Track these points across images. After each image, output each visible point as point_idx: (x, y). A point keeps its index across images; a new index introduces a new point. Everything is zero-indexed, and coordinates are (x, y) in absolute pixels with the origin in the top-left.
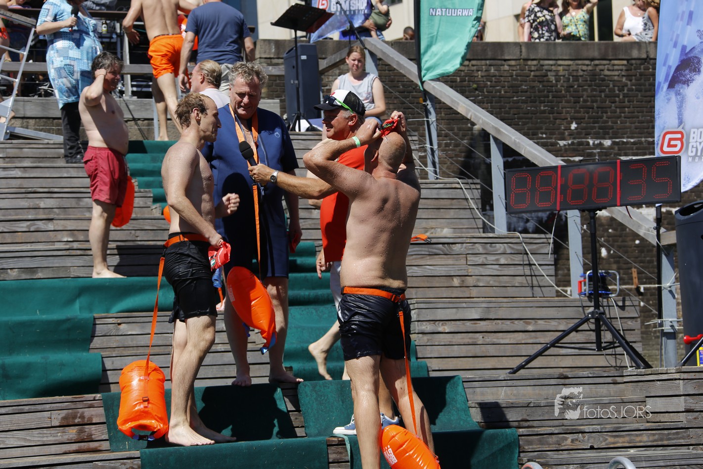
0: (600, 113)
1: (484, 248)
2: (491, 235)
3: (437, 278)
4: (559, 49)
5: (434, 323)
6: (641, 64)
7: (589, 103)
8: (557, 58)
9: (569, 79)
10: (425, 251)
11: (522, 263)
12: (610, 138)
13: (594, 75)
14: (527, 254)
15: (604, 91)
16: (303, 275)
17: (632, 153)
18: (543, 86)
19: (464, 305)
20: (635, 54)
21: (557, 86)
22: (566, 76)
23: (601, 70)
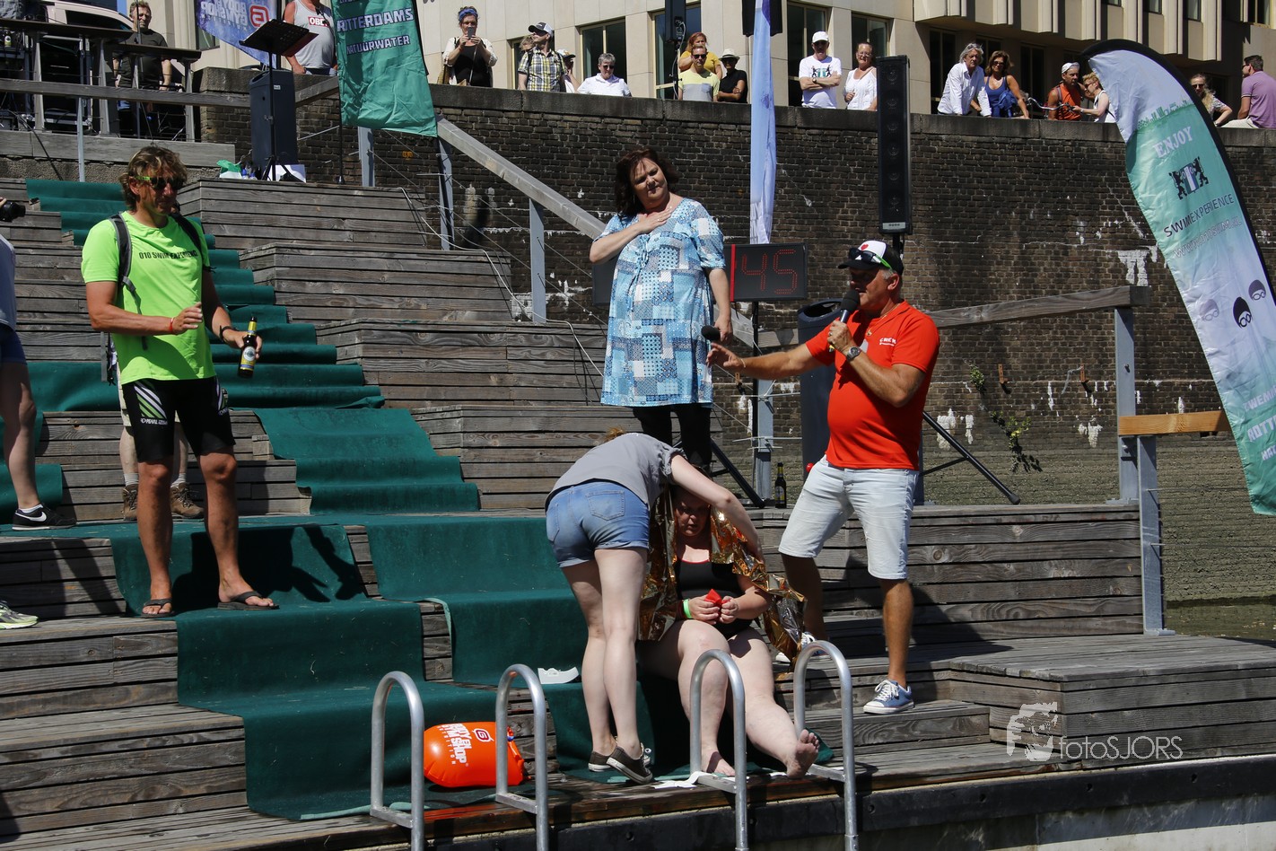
1: (528, 340)
2: (527, 323)
3: (471, 375)
4: (565, 102)
5: (483, 436)
6: (657, 126)
9: (577, 137)
10: (457, 341)
11: (573, 359)
13: (604, 134)
14: (580, 348)
15: (615, 154)
18: (547, 145)
19: (520, 413)
20: (650, 113)
21: (563, 146)
22: (574, 134)
23: (612, 130)
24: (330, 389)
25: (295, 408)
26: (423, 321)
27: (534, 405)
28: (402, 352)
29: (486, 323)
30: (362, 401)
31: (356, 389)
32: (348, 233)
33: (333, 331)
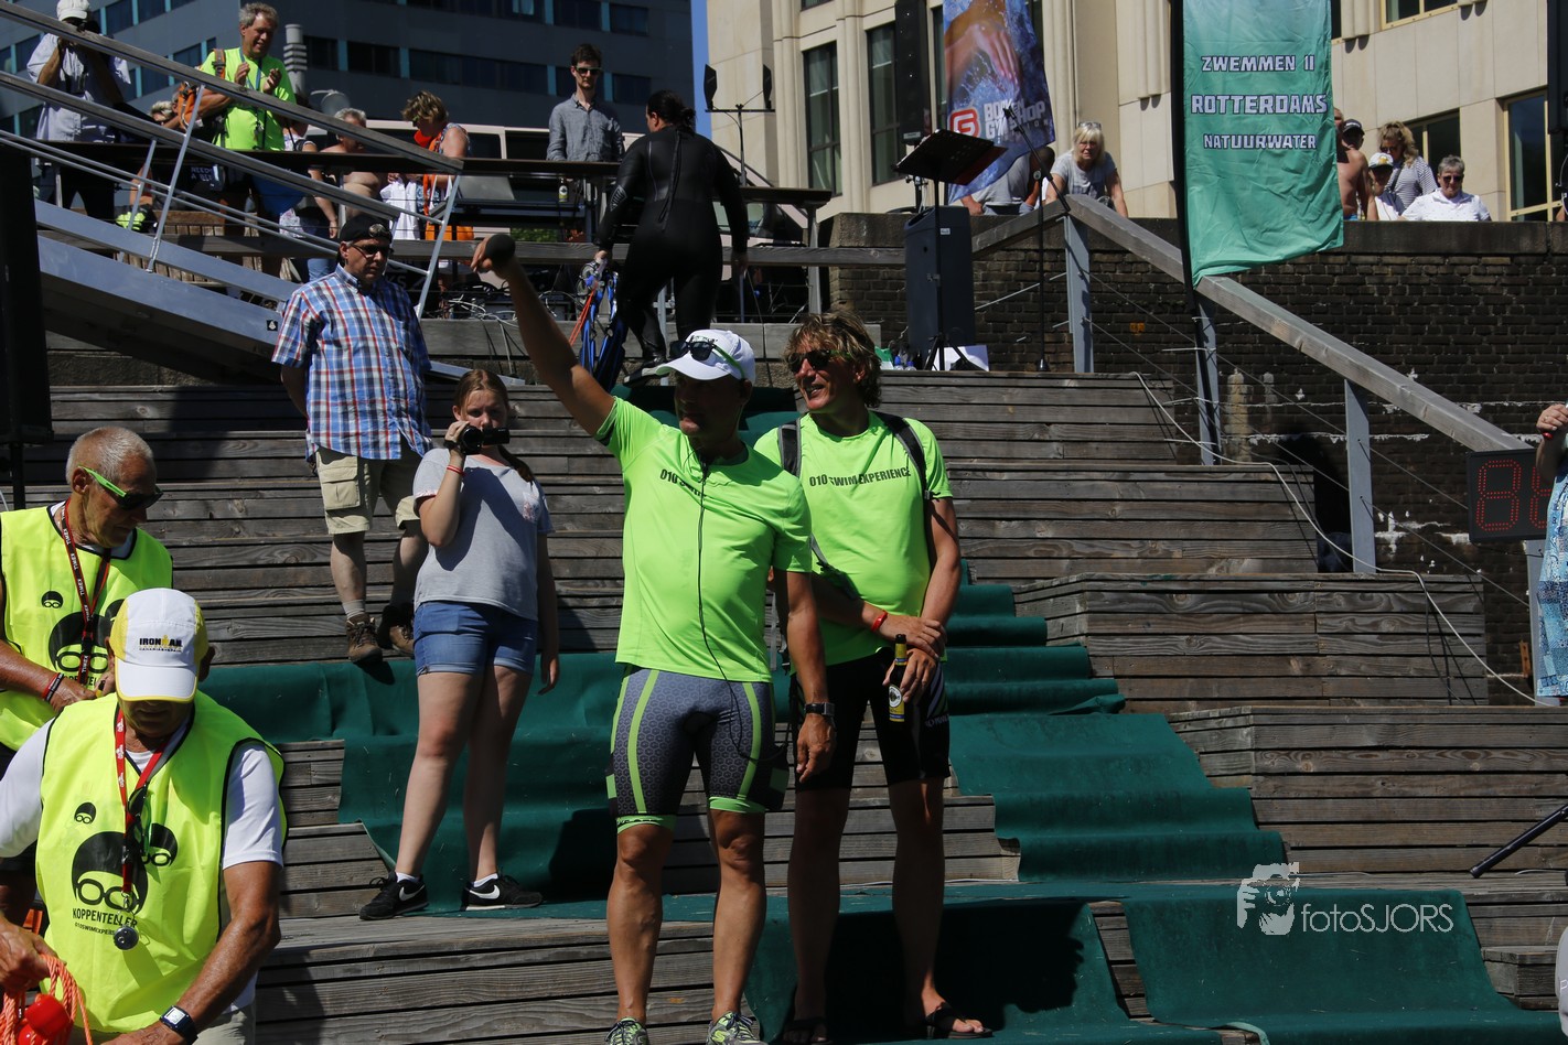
0: (1460, 352)
1: (1349, 601)
2: (1346, 575)
3: (1259, 658)
4: (1385, 235)
5: (1287, 755)
6: (1536, 264)
7: (1440, 335)
8: (1381, 252)
9: (1404, 289)
10: (1235, 606)
11: (1424, 631)
12: (1480, 400)
13: (1449, 283)
14: (1435, 613)
15: (1468, 313)
16: (1002, 650)
18: (1357, 302)
19: (1347, 719)
20: (1526, 244)
21: (1382, 303)
22: (1399, 284)
23: (1462, 275)
24: (1040, 685)
25: (987, 716)
26: (1181, 575)
27: (1363, 706)
28: (1149, 625)
29: (1280, 576)
30: (1090, 703)
31: (1079, 684)
32: (1055, 445)
33: (1041, 594)
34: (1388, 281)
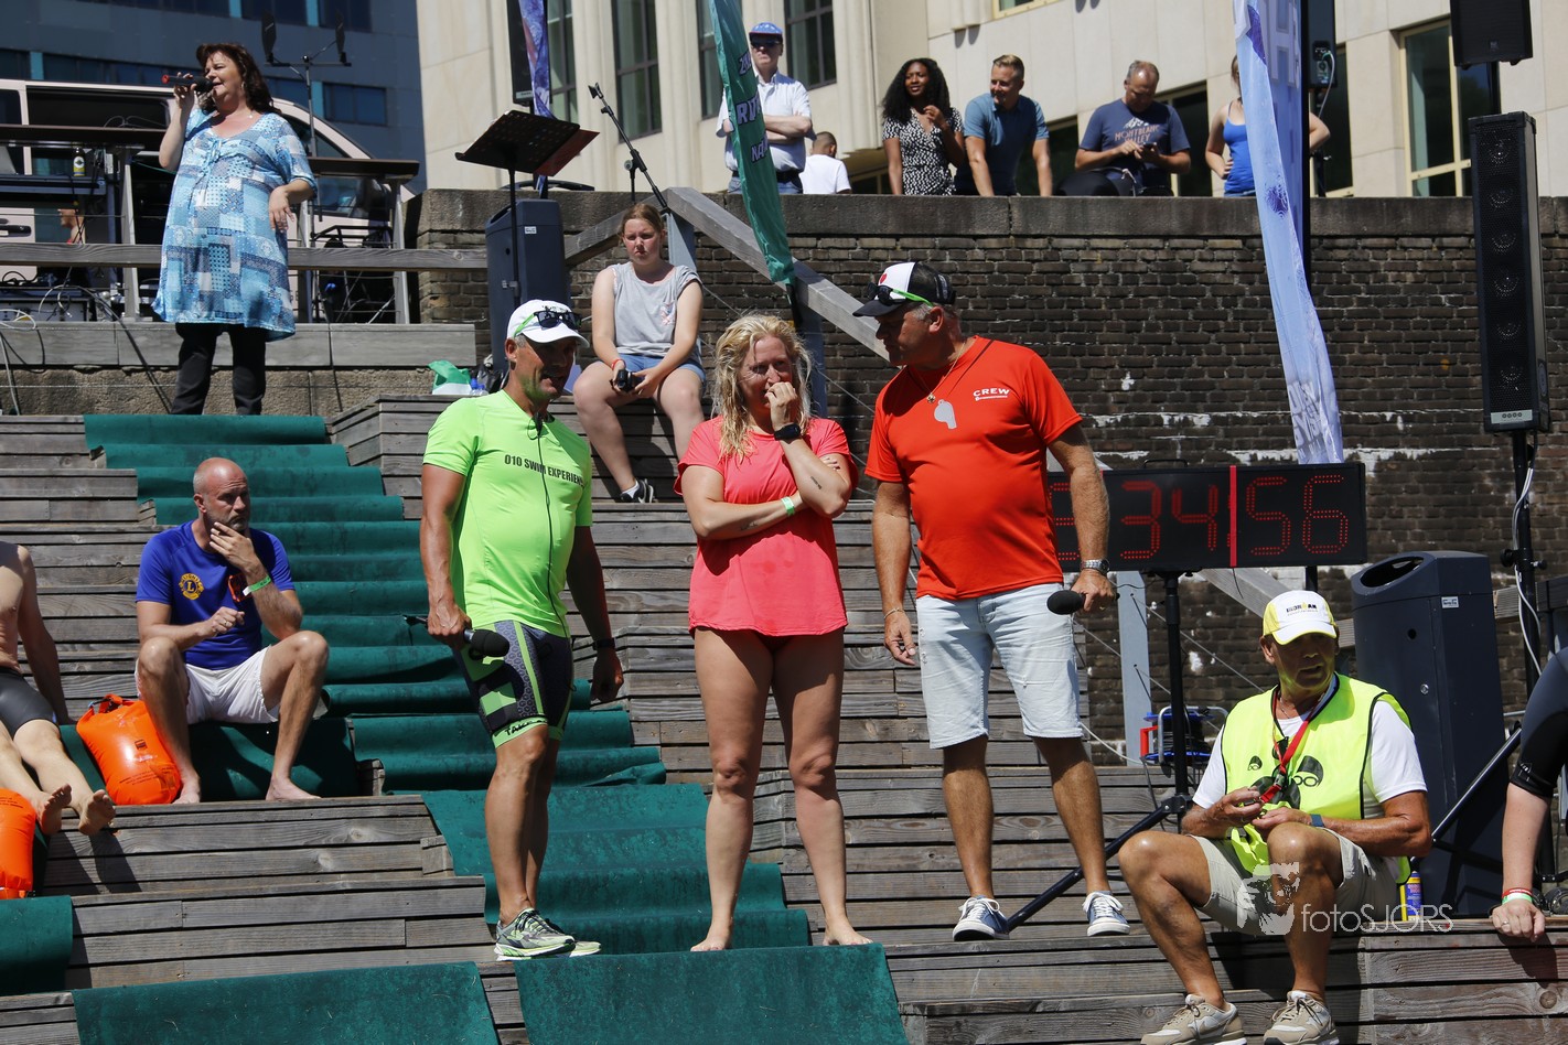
0: (1184, 353)
4: (1093, 214)
7: (1160, 333)
8: (1089, 233)
9: (1117, 278)
12: (1206, 410)
13: (1170, 270)
15: (1192, 306)
17: (1255, 442)
18: (1059, 295)
21: (1089, 295)
22: (1111, 272)
23: (1186, 260)
30: (627, 774)
34: (1096, 268)
